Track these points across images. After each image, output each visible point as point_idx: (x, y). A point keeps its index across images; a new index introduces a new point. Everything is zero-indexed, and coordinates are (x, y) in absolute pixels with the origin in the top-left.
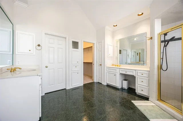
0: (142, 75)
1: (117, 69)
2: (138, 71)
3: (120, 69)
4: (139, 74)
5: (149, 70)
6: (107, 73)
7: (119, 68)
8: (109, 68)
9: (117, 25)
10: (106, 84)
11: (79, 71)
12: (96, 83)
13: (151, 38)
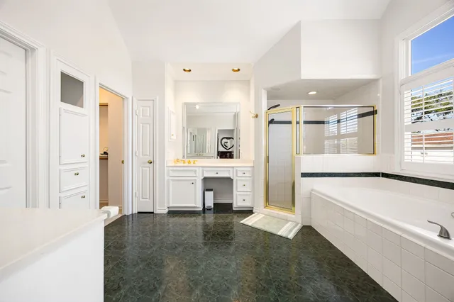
0: (244, 175)
1: (197, 169)
2: (238, 169)
3: (205, 169)
4: (240, 174)
5: (252, 165)
6: (171, 182)
7: (202, 167)
8: (175, 169)
9: (190, 71)
10: (165, 211)
11: (85, 188)
12: (130, 219)
13: (257, 116)
